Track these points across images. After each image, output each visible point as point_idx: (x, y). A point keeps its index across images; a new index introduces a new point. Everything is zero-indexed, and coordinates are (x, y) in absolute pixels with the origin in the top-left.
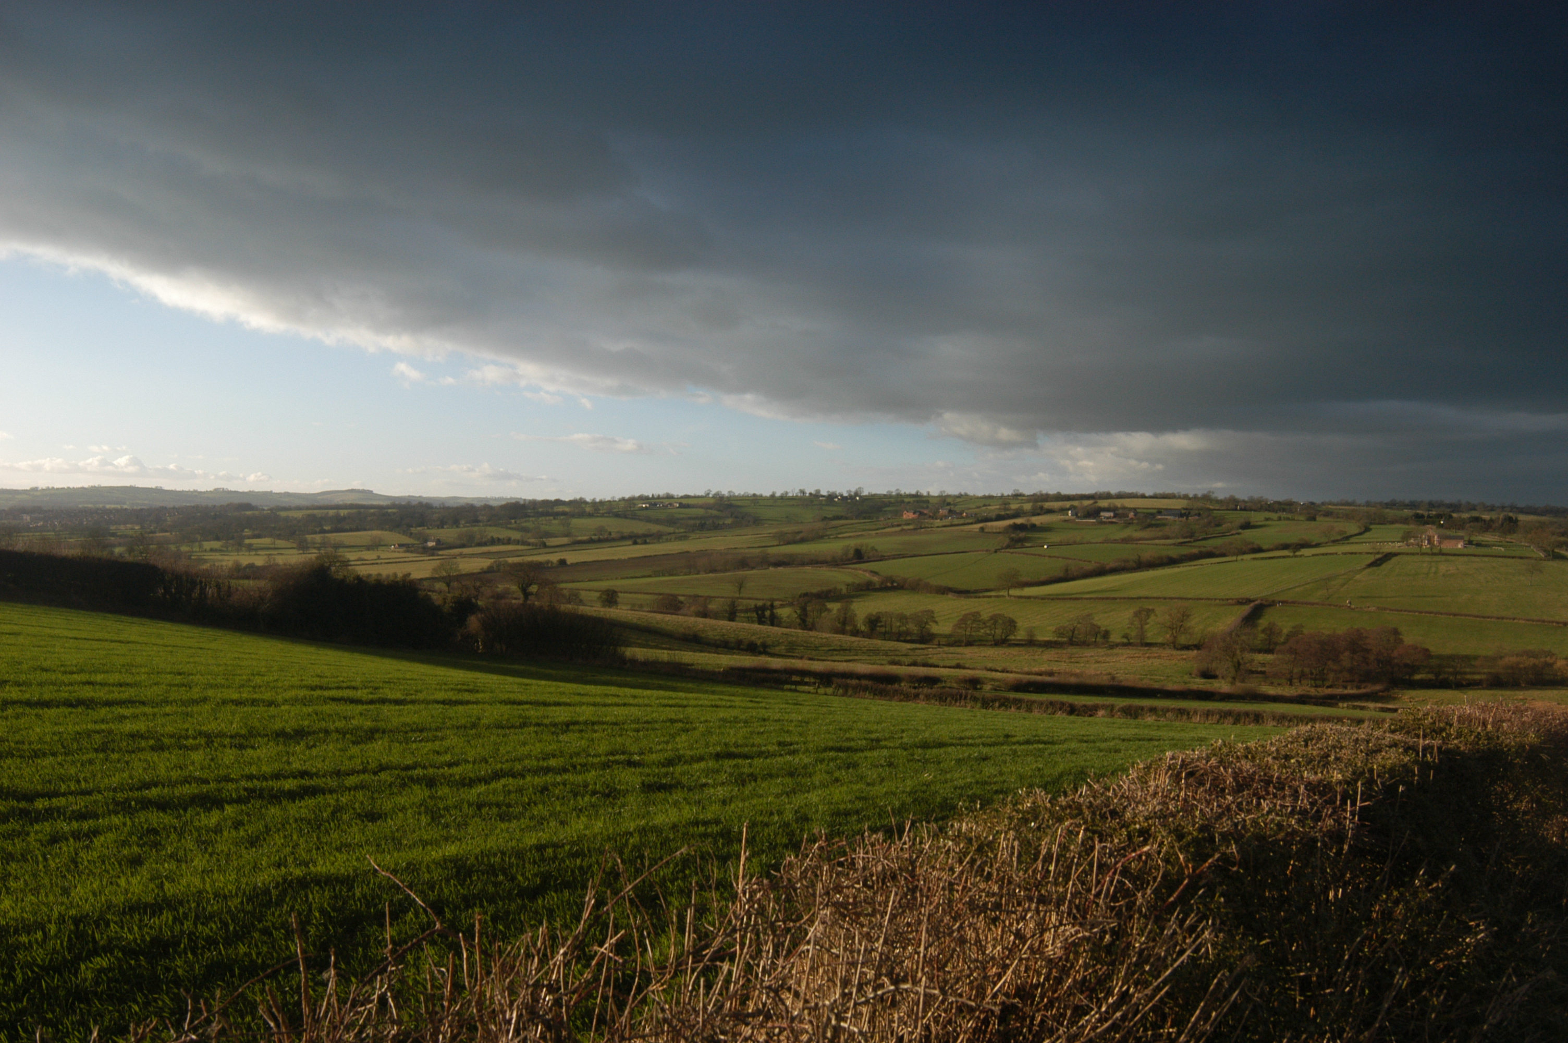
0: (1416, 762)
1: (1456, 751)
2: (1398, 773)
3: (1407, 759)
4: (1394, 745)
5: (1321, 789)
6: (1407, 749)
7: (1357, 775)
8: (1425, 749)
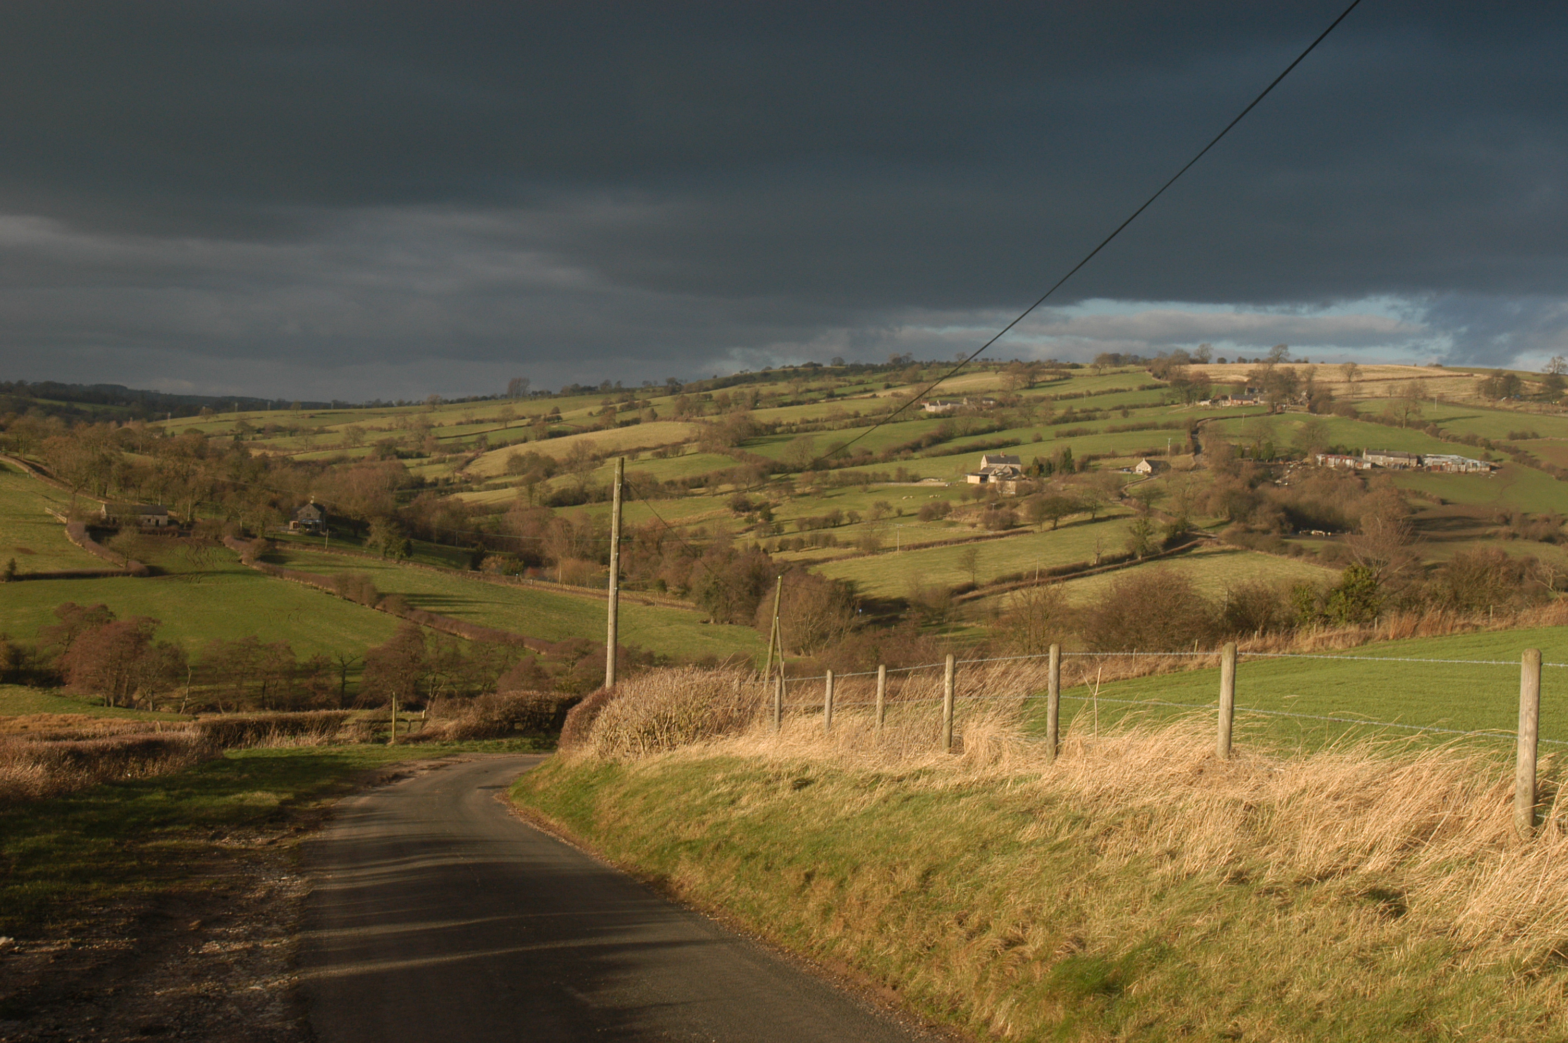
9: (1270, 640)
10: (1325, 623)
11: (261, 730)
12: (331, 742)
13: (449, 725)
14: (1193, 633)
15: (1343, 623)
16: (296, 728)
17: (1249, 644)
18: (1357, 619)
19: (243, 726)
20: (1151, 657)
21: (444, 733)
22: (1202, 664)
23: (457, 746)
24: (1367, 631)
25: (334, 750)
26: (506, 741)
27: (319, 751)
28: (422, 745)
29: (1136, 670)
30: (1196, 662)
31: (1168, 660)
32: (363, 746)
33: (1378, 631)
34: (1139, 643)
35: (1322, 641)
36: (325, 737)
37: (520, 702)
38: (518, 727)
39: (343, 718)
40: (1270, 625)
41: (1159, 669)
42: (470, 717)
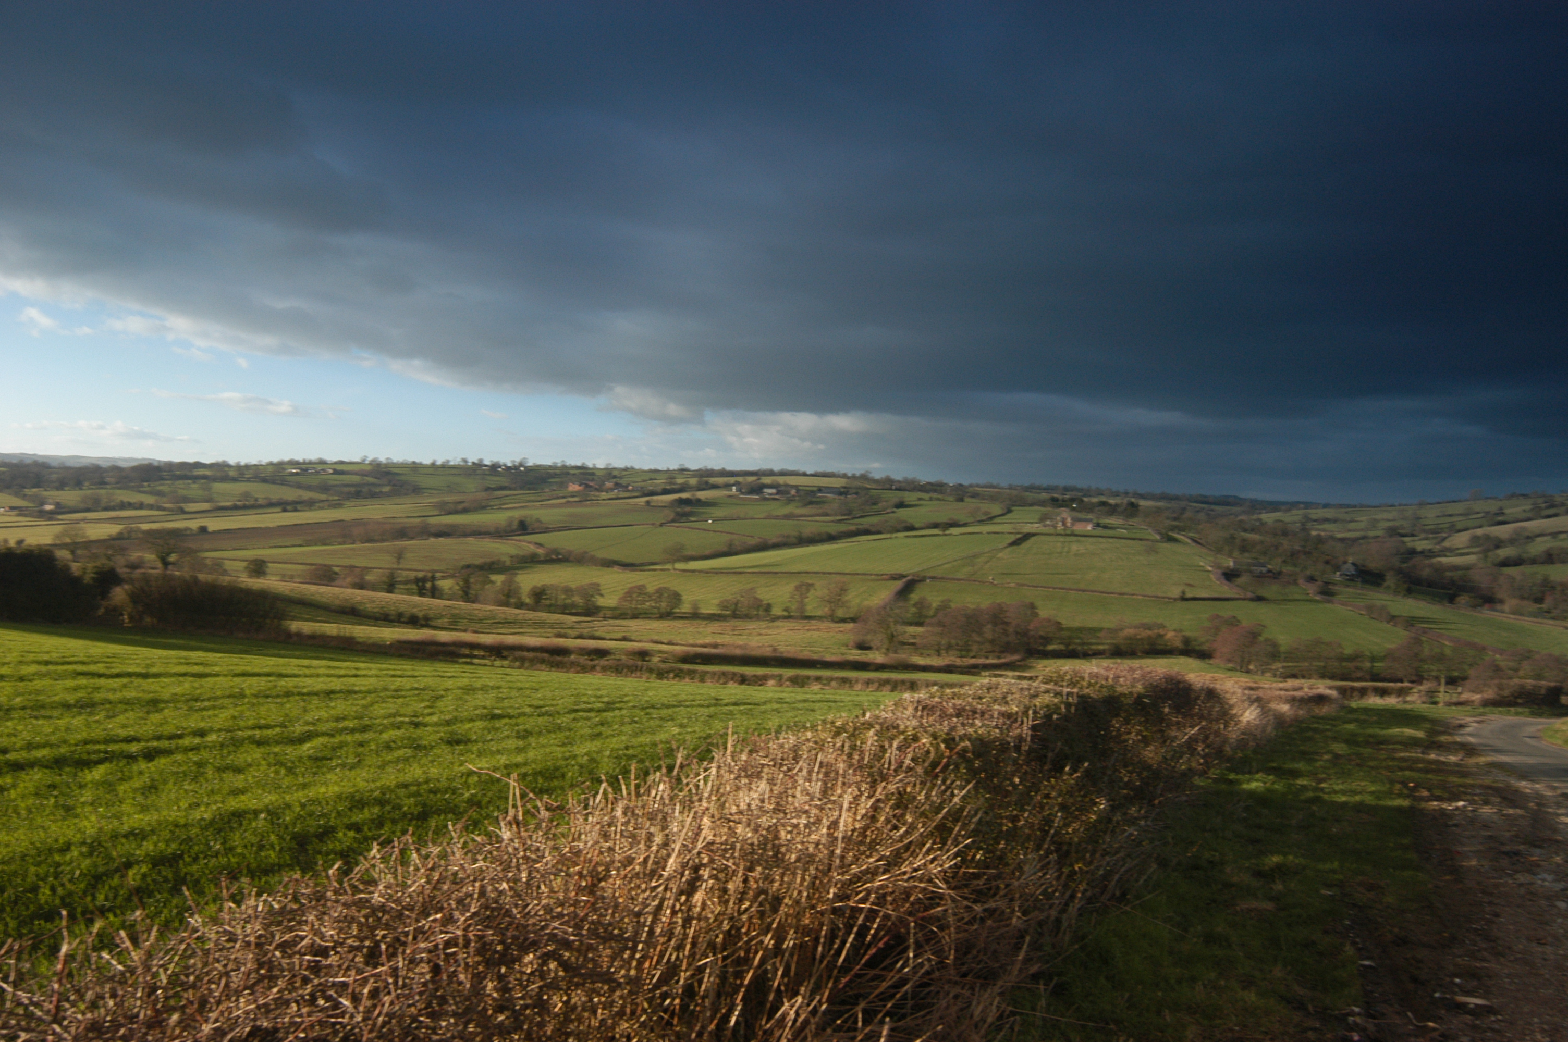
0: (1062, 702)
1: (1088, 696)
2: (1051, 710)
3: (1056, 700)
4: (1047, 691)
5: (1008, 716)
6: (1057, 694)
7: (1027, 709)
8: (1068, 694)
11: (1363, 692)
12: (1405, 702)
13: (1477, 697)
16: (1383, 693)
19: (1354, 689)
21: (1473, 702)
23: (1481, 710)
25: (1408, 707)
26: (1512, 709)
27: (1399, 706)
28: (1460, 708)
32: (1424, 705)
36: (1401, 699)
37: (1522, 686)
38: (1520, 701)
39: (1411, 688)
42: (1490, 694)
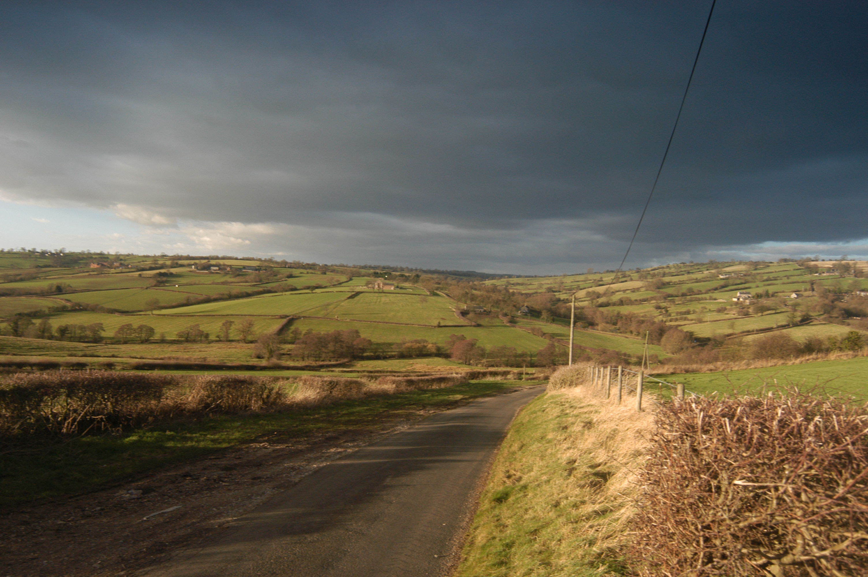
9: (819, 356)
10: (840, 350)
11: (484, 374)
12: (505, 379)
14: (791, 352)
15: (847, 350)
16: (494, 374)
17: (811, 357)
18: (852, 349)
19: (479, 373)
20: (776, 361)
21: (540, 377)
22: (794, 363)
24: (856, 353)
25: (505, 381)
27: (500, 382)
28: (533, 381)
29: (770, 364)
30: (792, 362)
31: (782, 361)
32: (514, 380)
33: (860, 353)
34: (772, 356)
35: (839, 356)
36: (503, 377)
40: (820, 351)
41: (778, 364)
